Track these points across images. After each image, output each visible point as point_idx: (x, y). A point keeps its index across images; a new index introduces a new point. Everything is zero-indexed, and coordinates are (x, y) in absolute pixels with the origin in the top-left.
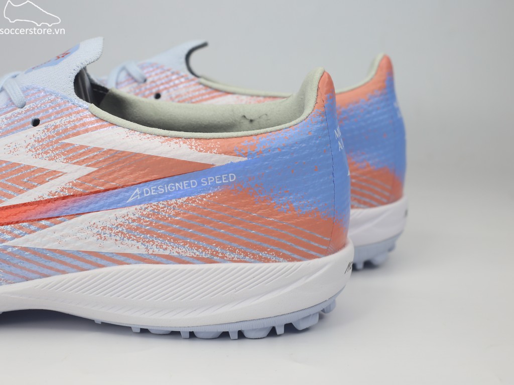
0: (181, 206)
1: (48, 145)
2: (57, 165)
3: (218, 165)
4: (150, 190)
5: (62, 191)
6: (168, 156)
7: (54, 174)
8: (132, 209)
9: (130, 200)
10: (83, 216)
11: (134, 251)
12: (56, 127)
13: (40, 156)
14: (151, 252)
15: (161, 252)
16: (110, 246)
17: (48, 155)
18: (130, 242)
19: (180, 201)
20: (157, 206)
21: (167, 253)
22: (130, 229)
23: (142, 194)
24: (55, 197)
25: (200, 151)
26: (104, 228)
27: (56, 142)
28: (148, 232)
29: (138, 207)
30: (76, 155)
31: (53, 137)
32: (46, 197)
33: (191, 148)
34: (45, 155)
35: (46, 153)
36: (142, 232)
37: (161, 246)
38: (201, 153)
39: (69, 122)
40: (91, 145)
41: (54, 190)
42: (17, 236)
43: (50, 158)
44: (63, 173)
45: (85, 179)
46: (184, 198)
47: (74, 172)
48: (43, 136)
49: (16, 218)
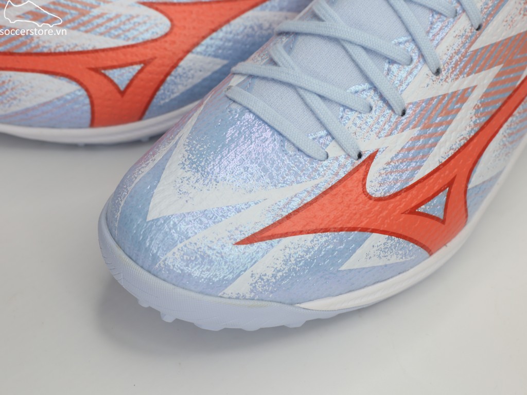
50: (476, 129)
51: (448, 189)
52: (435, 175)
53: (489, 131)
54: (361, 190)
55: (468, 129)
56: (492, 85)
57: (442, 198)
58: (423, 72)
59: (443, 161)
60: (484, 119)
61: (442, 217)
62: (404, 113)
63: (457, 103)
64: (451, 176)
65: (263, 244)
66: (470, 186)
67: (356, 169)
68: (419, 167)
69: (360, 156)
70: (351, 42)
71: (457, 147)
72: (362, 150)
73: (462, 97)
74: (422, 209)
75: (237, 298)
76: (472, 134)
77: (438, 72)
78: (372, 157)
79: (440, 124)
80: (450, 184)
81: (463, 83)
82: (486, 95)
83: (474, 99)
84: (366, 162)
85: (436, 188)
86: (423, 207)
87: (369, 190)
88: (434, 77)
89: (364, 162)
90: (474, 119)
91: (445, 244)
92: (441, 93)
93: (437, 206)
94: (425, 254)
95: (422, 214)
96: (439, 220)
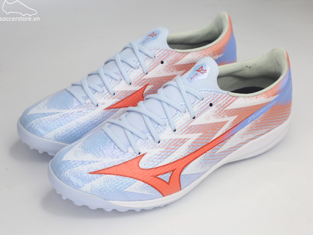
0: (262, 118)
1: (219, 112)
2: (225, 119)
3: (272, 100)
4: (254, 116)
5: (229, 127)
6: (250, 105)
7: (225, 123)
8: (250, 124)
9: (249, 121)
10: (236, 134)
11: (251, 137)
12: (220, 105)
13: (219, 118)
14: (255, 135)
15: (258, 134)
16: (245, 139)
17: (221, 116)
18: (250, 135)
19: (262, 116)
20: (256, 120)
21: (259, 134)
22: (249, 131)
23: (251, 119)
24: (227, 130)
25: (268, 98)
26: (243, 134)
27: (222, 110)
28: (255, 130)
29: (251, 123)
30: (231, 113)
31: (220, 109)
32: (224, 132)
33: (265, 98)
34: (220, 117)
35: (220, 116)
36: (253, 131)
37: (258, 133)
38: (268, 99)
39: (224, 101)
40: (235, 108)
41: (226, 128)
42: (218, 149)
43: (222, 117)
44: (228, 121)
45: (235, 120)
46: (263, 115)
47: (231, 119)
48: (216, 109)
49: (217, 143)
50: (188, 154)
51: (172, 172)
52: (167, 166)
54: (137, 165)
55: (184, 153)
56: (198, 139)
57: (169, 175)
58: (169, 130)
59: (172, 162)
60: (192, 151)
61: (168, 181)
62: (159, 142)
63: (181, 143)
64: (174, 168)
65: (98, 175)
66: (182, 174)
67: (137, 158)
68: (161, 162)
69: (140, 153)
71: (178, 158)
72: (141, 152)
73: (184, 141)
74: (159, 177)
75: (86, 192)
76: (186, 155)
77: (175, 131)
78: (144, 155)
79: (173, 149)
80: (173, 171)
81: (184, 136)
82: (194, 142)
83: (189, 143)
84: (141, 156)
85: (167, 170)
86: (160, 176)
88: (173, 132)
89: (140, 156)
90: (187, 150)
91: (171, 194)
92: (175, 138)
93: (166, 177)
94: (161, 195)
95: (159, 178)
96: (167, 183)
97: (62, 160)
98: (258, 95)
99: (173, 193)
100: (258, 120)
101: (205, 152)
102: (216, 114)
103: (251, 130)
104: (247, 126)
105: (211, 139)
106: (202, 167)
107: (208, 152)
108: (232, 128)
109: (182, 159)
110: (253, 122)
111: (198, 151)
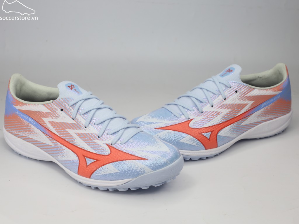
0: (271, 106)
1: (242, 97)
2: (246, 102)
3: (278, 94)
4: (265, 104)
5: (249, 108)
6: (262, 95)
7: (246, 105)
8: (263, 109)
9: (262, 107)
10: (254, 114)
11: (264, 119)
12: (242, 92)
13: (241, 101)
14: (267, 118)
16: (260, 119)
18: (263, 117)
20: (267, 107)
21: (269, 118)
22: (263, 114)
23: (264, 105)
24: (248, 110)
26: (258, 115)
27: (244, 96)
28: (266, 114)
32: (246, 111)
35: (242, 99)
36: (265, 114)
38: (275, 92)
39: (245, 90)
40: (252, 95)
41: (247, 108)
42: (242, 123)
43: (244, 101)
44: (248, 104)
45: (253, 104)
46: (271, 104)
47: (250, 103)
48: (240, 95)
49: (241, 118)
50: (222, 122)
52: (208, 128)
53: (226, 124)
54: (188, 125)
55: (219, 121)
56: (228, 114)
58: (209, 106)
59: (211, 126)
60: (224, 121)
61: (209, 138)
62: (202, 113)
64: (213, 130)
65: (161, 130)
66: (218, 135)
67: (187, 121)
68: (204, 125)
69: (189, 119)
70: (192, 97)
71: (215, 124)
72: (190, 118)
73: (219, 114)
76: (220, 123)
77: (212, 106)
78: (192, 120)
79: (212, 118)
80: (212, 132)
81: (219, 110)
82: (226, 115)
83: (222, 115)
84: (190, 120)
85: (208, 131)
86: (204, 134)
87: (190, 125)
88: (211, 107)
90: (221, 119)
91: (211, 149)
92: (213, 111)
93: (208, 135)
94: (204, 148)
95: (203, 135)
96: (208, 139)
97: (137, 121)
98: (268, 89)
99: (212, 148)
100: (269, 107)
101: (233, 123)
102: (240, 98)
103: (264, 114)
104: (261, 110)
105: (237, 114)
106: (231, 133)
107: (235, 123)
108: (251, 109)
109: (218, 125)
110: (265, 108)
111: (229, 121)
